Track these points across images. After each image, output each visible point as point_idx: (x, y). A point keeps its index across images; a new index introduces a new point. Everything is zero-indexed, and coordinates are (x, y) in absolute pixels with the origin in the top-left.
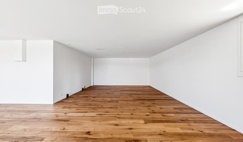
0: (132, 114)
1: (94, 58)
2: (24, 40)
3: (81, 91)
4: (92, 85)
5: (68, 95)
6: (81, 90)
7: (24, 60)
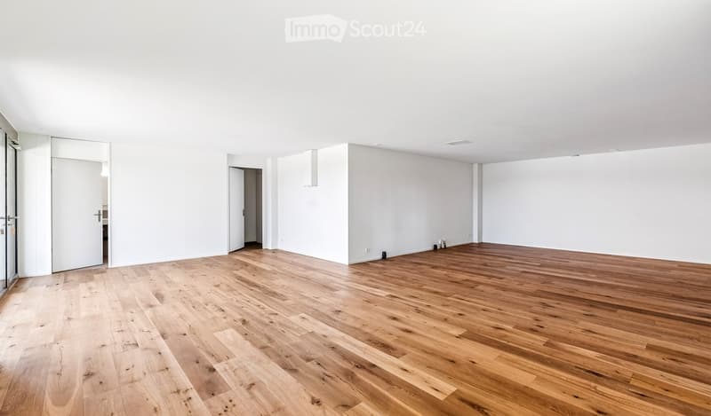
0: (460, 314)
1: (481, 165)
2: (314, 151)
3: (430, 251)
4: (476, 241)
5: (384, 254)
6: (431, 248)
7: (315, 184)
